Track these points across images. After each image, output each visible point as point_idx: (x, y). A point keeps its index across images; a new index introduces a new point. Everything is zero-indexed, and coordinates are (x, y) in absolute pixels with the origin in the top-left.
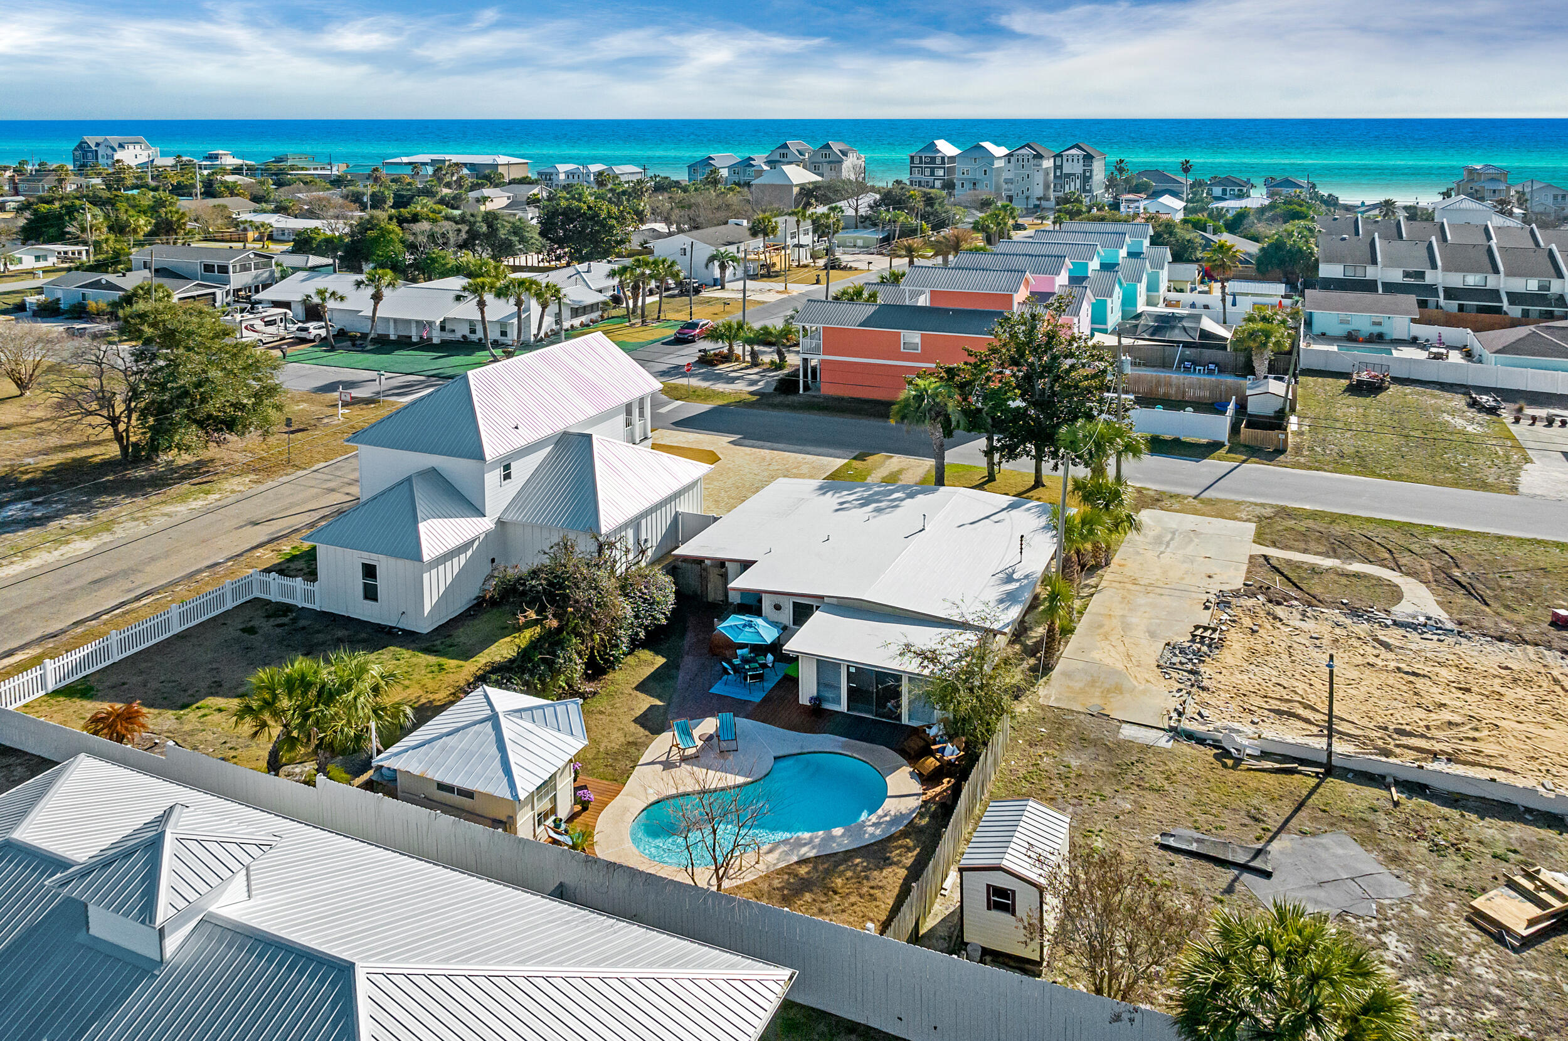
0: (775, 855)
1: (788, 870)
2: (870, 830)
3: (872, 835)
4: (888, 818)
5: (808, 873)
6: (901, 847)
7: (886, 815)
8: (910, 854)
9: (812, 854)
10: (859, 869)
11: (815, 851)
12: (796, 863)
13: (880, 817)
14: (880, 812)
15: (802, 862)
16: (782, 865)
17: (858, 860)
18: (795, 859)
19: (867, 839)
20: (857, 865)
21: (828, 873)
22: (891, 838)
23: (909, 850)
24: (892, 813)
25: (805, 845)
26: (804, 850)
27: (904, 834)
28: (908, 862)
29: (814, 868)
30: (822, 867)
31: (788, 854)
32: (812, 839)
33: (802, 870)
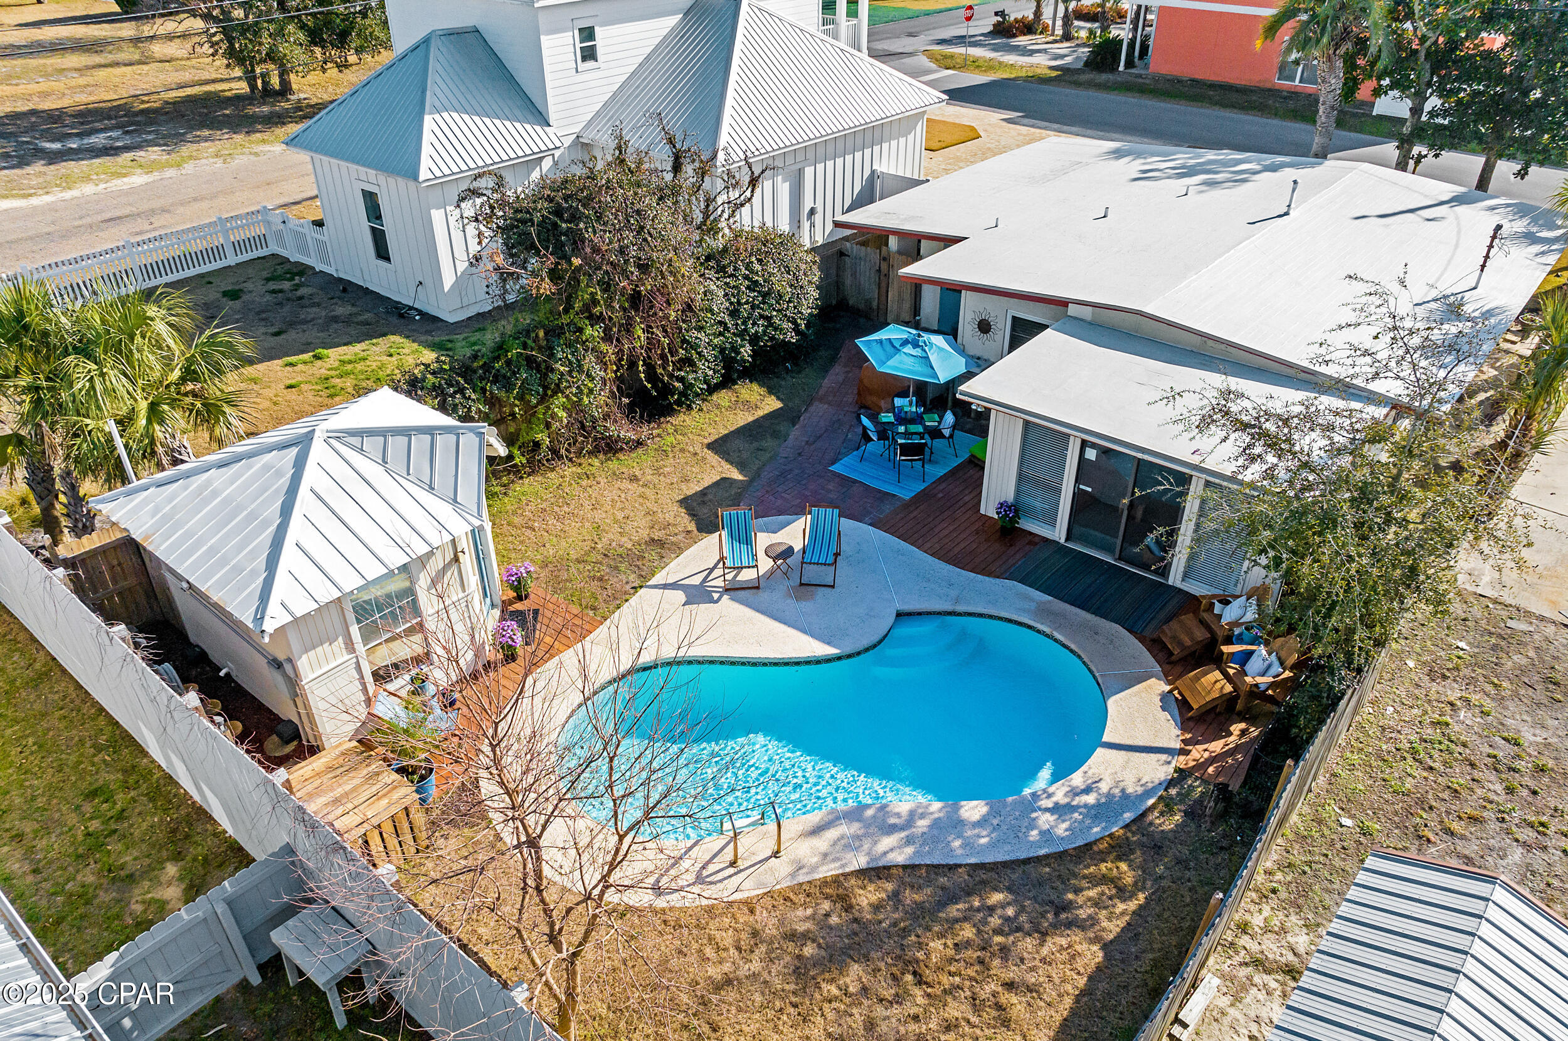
0: (822, 842)
1: (836, 889)
2: (1045, 820)
3: (1047, 835)
4: (1090, 799)
5: (877, 907)
6: (1104, 880)
7: (1087, 790)
8: (1121, 907)
9: (900, 857)
10: (995, 921)
11: (909, 850)
12: (861, 873)
13: (1075, 792)
14: (1077, 779)
15: (875, 873)
16: (828, 871)
17: (997, 897)
18: (860, 861)
19: (1032, 844)
20: (991, 909)
21: (923, 915)
22: (1086, 852)
23: (1123, 893)
24: (1104, 787)
25: (892, 829)
26: (887, 842)
27: (1119, 849)
28: (1112, 928)
29: (895, 896)
30: (910, 897)
31: (851, 844)
32: (912, 816)
33: (867, 897)
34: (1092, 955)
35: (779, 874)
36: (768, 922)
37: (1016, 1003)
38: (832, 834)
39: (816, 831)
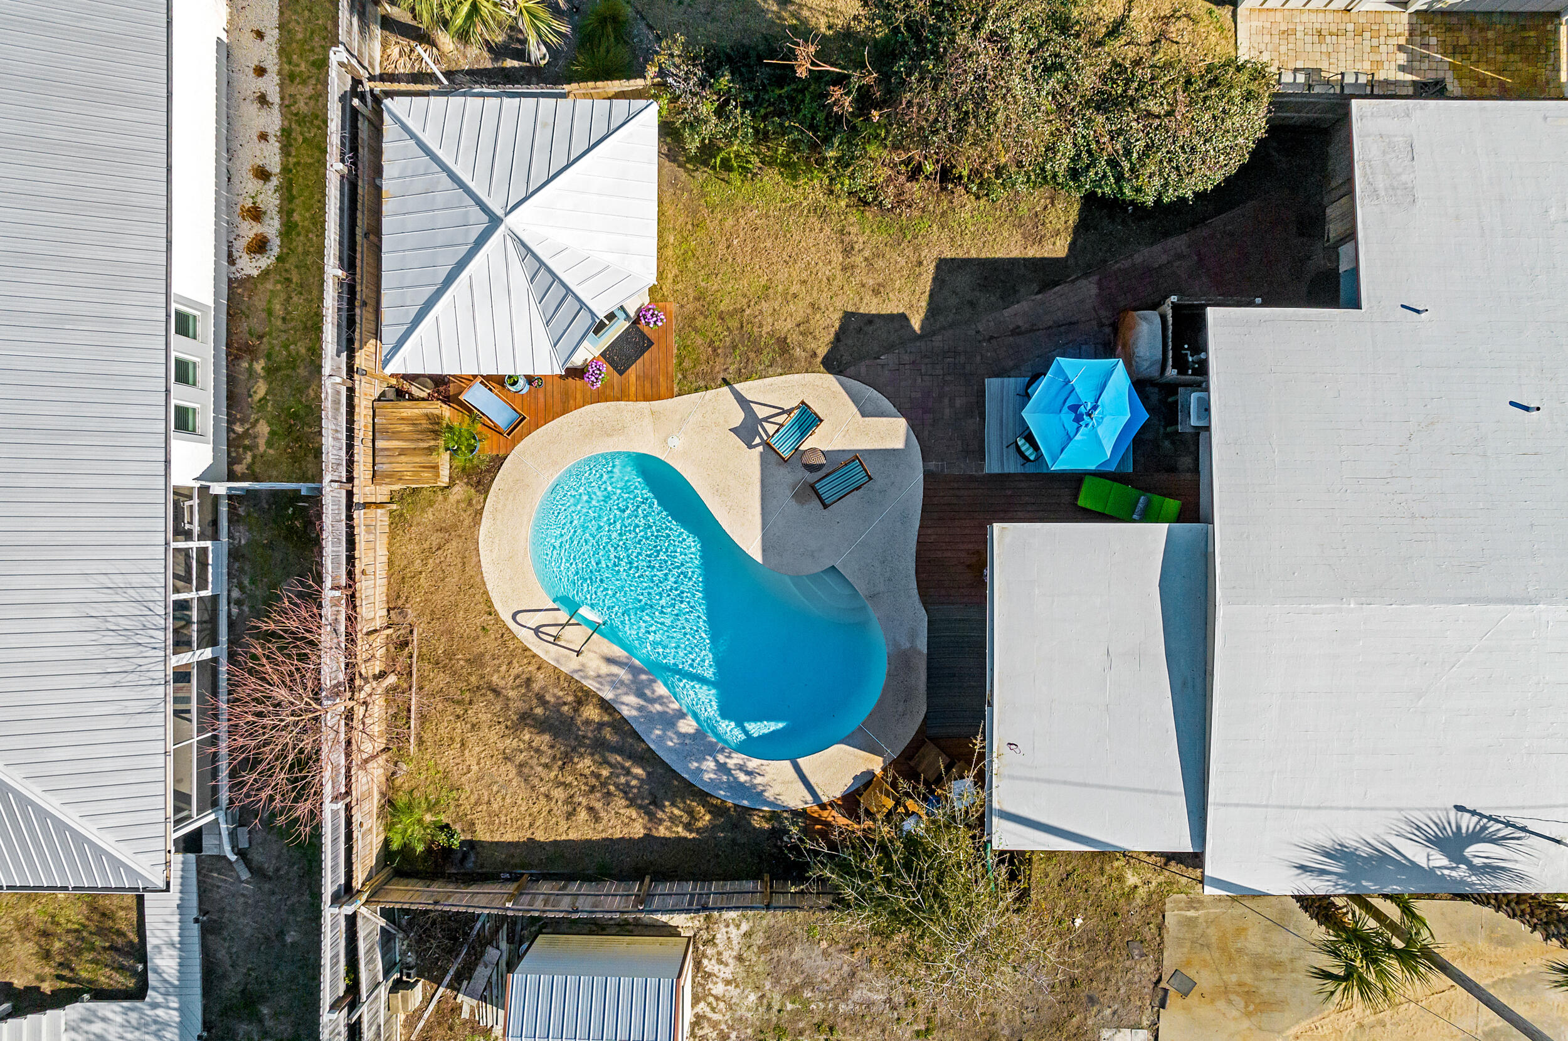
0: (605, 669)
1: (583, 697)
2: (710, 764)
3: (699, 770)
4: (743, 778)
5: (587, 722)
6: (691, 812)
7: (749, 773)
8: (680, 829)
9: (626, 712)
10: (623, 780)
11: (634, 713)
12: (602, 700)
13: (741, 768)
14: (753, 763)
15: (606, 706)
16: (591, 685)
17: (638, 771)
18: (608, 695)
19: (687, 769)
20: (628, 772)
21: (599, 746)
22: (702, 796)
23: (688, 827)
24: (758, 780)
25: (640, 694)
26: (632, 699)
27: (718, 810)
28: (662, 832)
29: (601, 725)
30: (608, 734)
31: (614, 683)
32: (660, 699)
33: (591, 713)
34: (638, 830)
35: (569, 665)
36: (540, 680)
37: (583, 815)
38: (615, 669)
39: (610, 660)
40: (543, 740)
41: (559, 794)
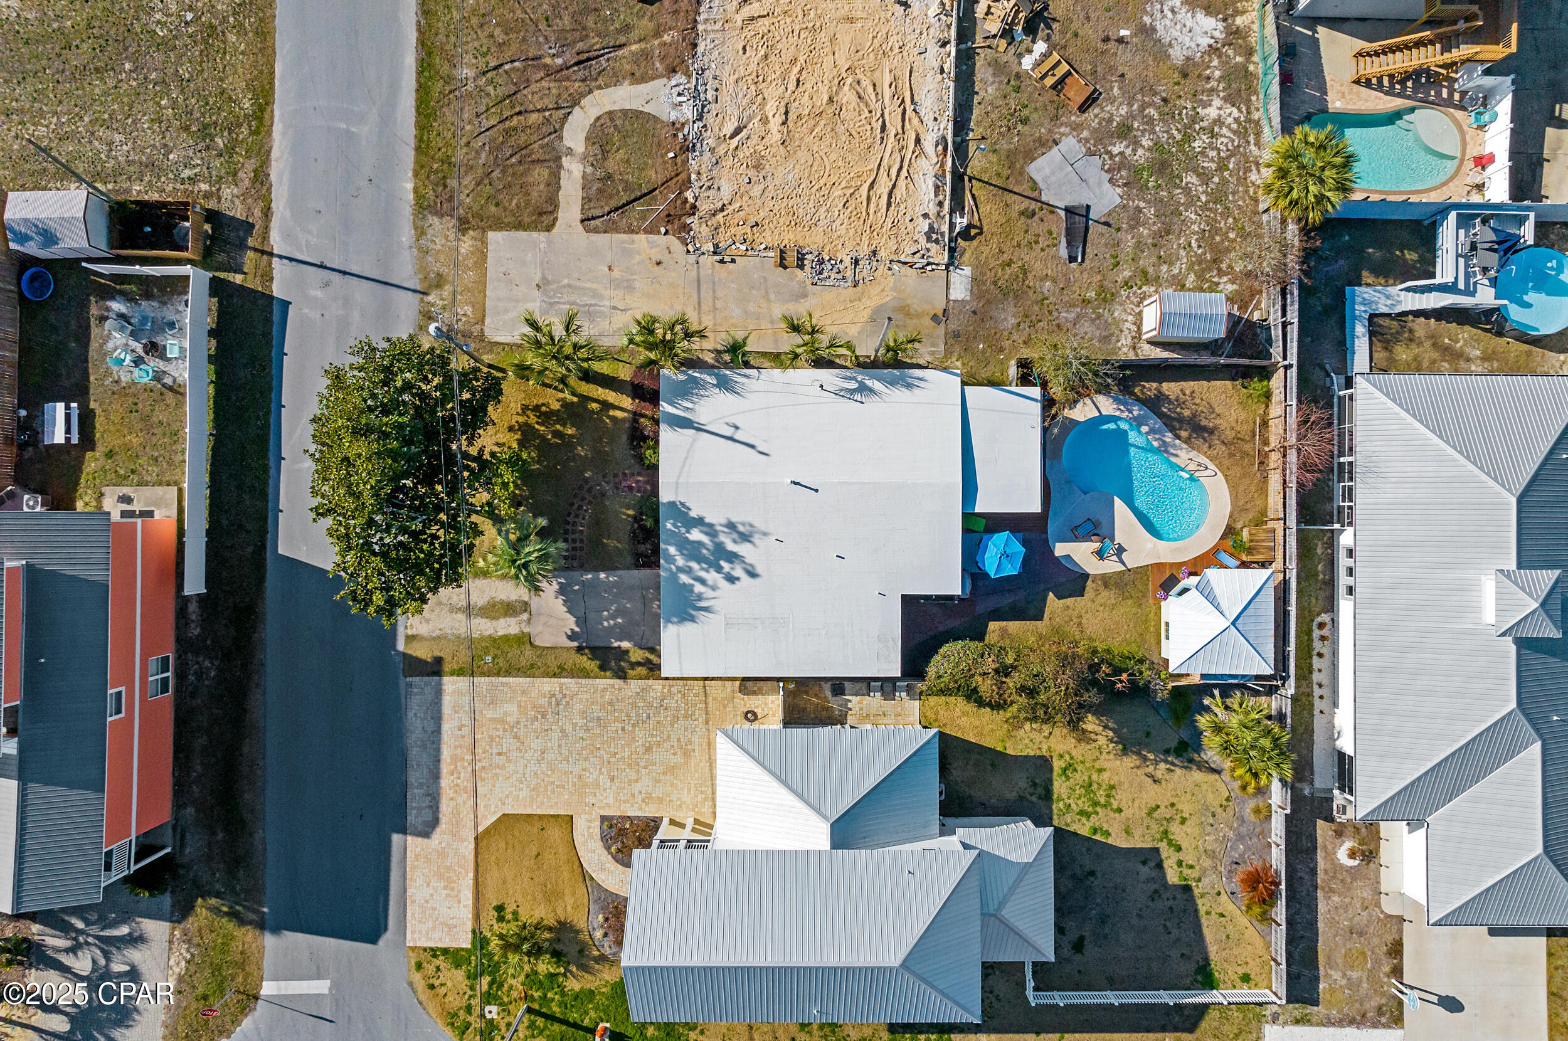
0: (1178, 452)
1: (1187, 441)
2: (1135, 413)
3: (1140, 410)
4: (1120, 407)
5: (1186, 431)
6: (1143, 393)
7: (1118, 409)
8: (1148, 386)
9: (1170, 435)
10: (1171, 407)
11: (1166, 434)
12: (1180, 439)
13: (1122, 411)
14: (1117, 413)
15: (1178, 437)
16: (1184, 446)
17: (1165, 410)
18: (1177, 442)
19: (1145, 411)
20: (1169, 410)
21: (1181, 420)
22: (1138, 400)
23: (1144, 387)
24: (1114, 407)
25: (1164, 442)
26: (1168, 440)
27: (1132, 394)
28: (1155, 385)
29: (1180, 429)
30: (1177, 425)
31: (1174, 446)
32: (1156, 440)
33: (1184, 434)
34: (1165, 385)
35: (1193, 454)
36: (1205, 448)
37: (1188, 392)
38: (1174, 452)
39: (1176, 456)
40: (1204, 423)
41: (1198, 401)
